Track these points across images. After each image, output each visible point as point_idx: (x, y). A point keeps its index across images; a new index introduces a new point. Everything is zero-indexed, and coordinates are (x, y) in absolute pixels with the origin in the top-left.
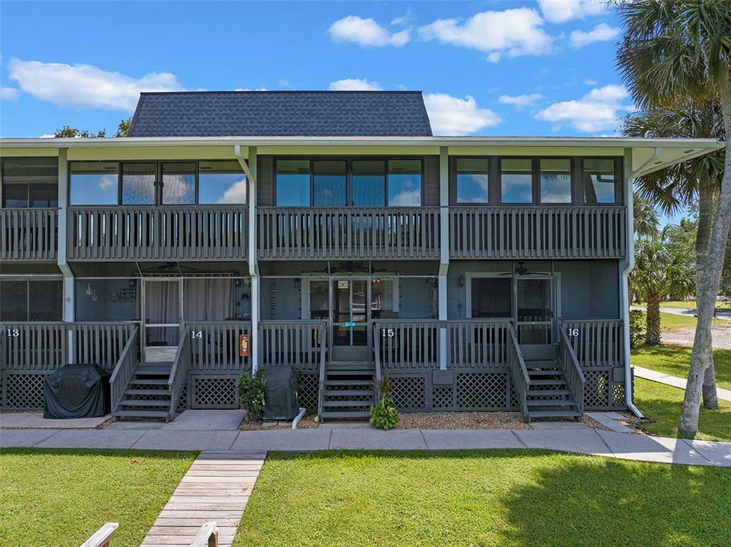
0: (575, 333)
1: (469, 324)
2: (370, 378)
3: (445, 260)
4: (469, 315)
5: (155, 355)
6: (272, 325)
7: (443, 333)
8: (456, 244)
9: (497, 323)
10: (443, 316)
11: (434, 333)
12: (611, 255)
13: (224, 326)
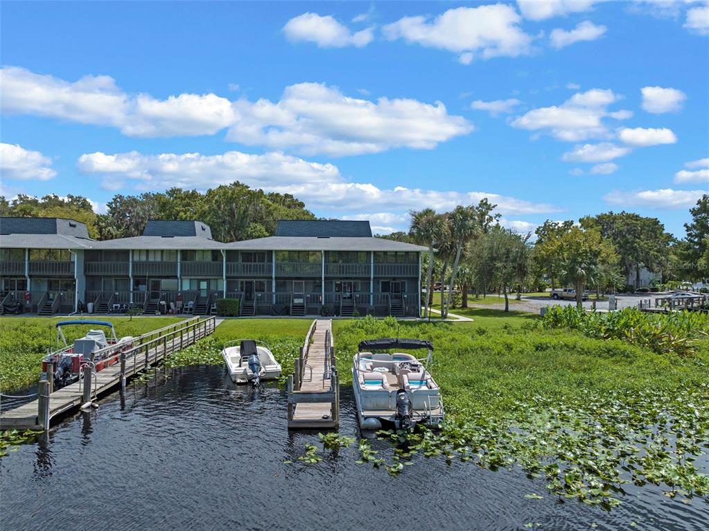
0: (406, 296)
1: (381, 294)
3: (372, 277)
4: (380, 291)
5: (296, 301)
6: (328, 293)
7: (372, 296)
8: (375, 273)
9: (386, 294)
10: (372, 291)
11: (369, 296)
12: (415, 276)
13: (315, 294)
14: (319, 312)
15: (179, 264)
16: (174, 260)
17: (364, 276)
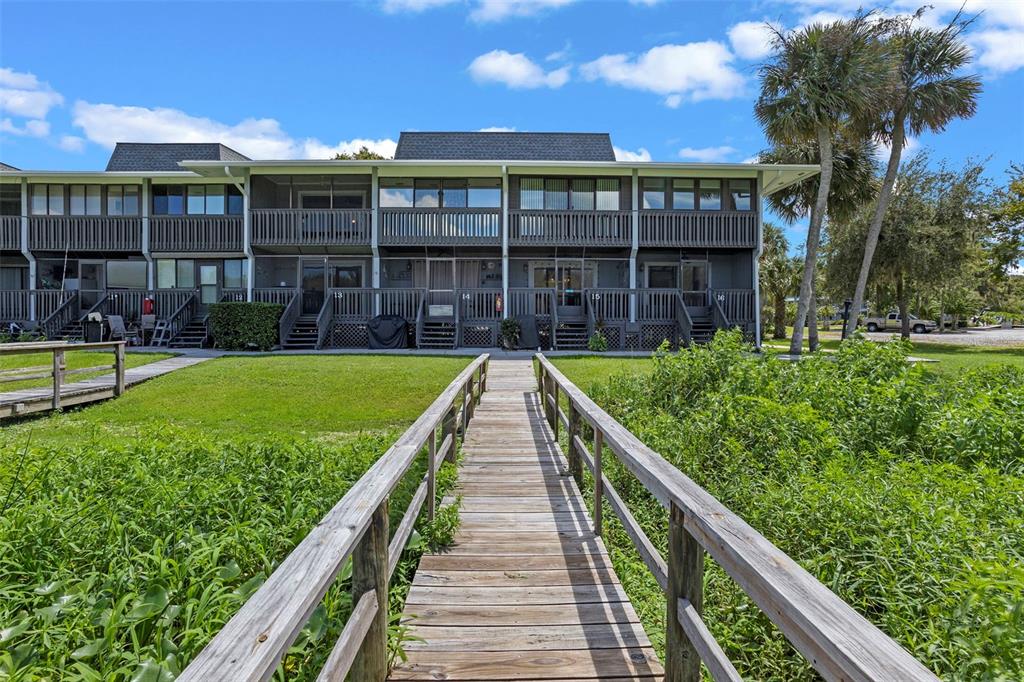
0: (722, 298)
2: (583, 326)
3: (635, 247)
5: (435, 311)
6: (518, 291)
7: (633, 298)
8: (643, 236)
9: (669, 291)
10: (633, 286)
11: (626, 298)
12: (747, 245)
13: (485, 291)
14: (494, 339)
15: (145, 222)
16: (136, 213)
17: (614, 243)
